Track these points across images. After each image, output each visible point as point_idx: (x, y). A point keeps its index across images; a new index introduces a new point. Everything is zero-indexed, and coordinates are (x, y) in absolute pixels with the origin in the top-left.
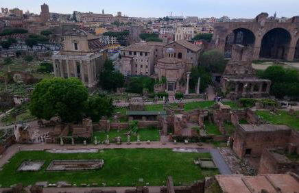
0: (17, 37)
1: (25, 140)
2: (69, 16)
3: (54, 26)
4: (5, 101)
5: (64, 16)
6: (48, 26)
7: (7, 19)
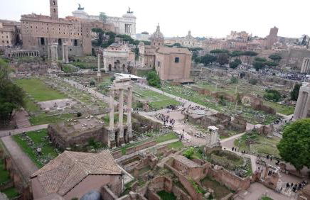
0: (243, 58)
1: (273, 184)
2: (297, 40)
3: (280, 50)
4: (238, 123)
5: (290, 40)
6: (274, 50)
7: (235, 41)
